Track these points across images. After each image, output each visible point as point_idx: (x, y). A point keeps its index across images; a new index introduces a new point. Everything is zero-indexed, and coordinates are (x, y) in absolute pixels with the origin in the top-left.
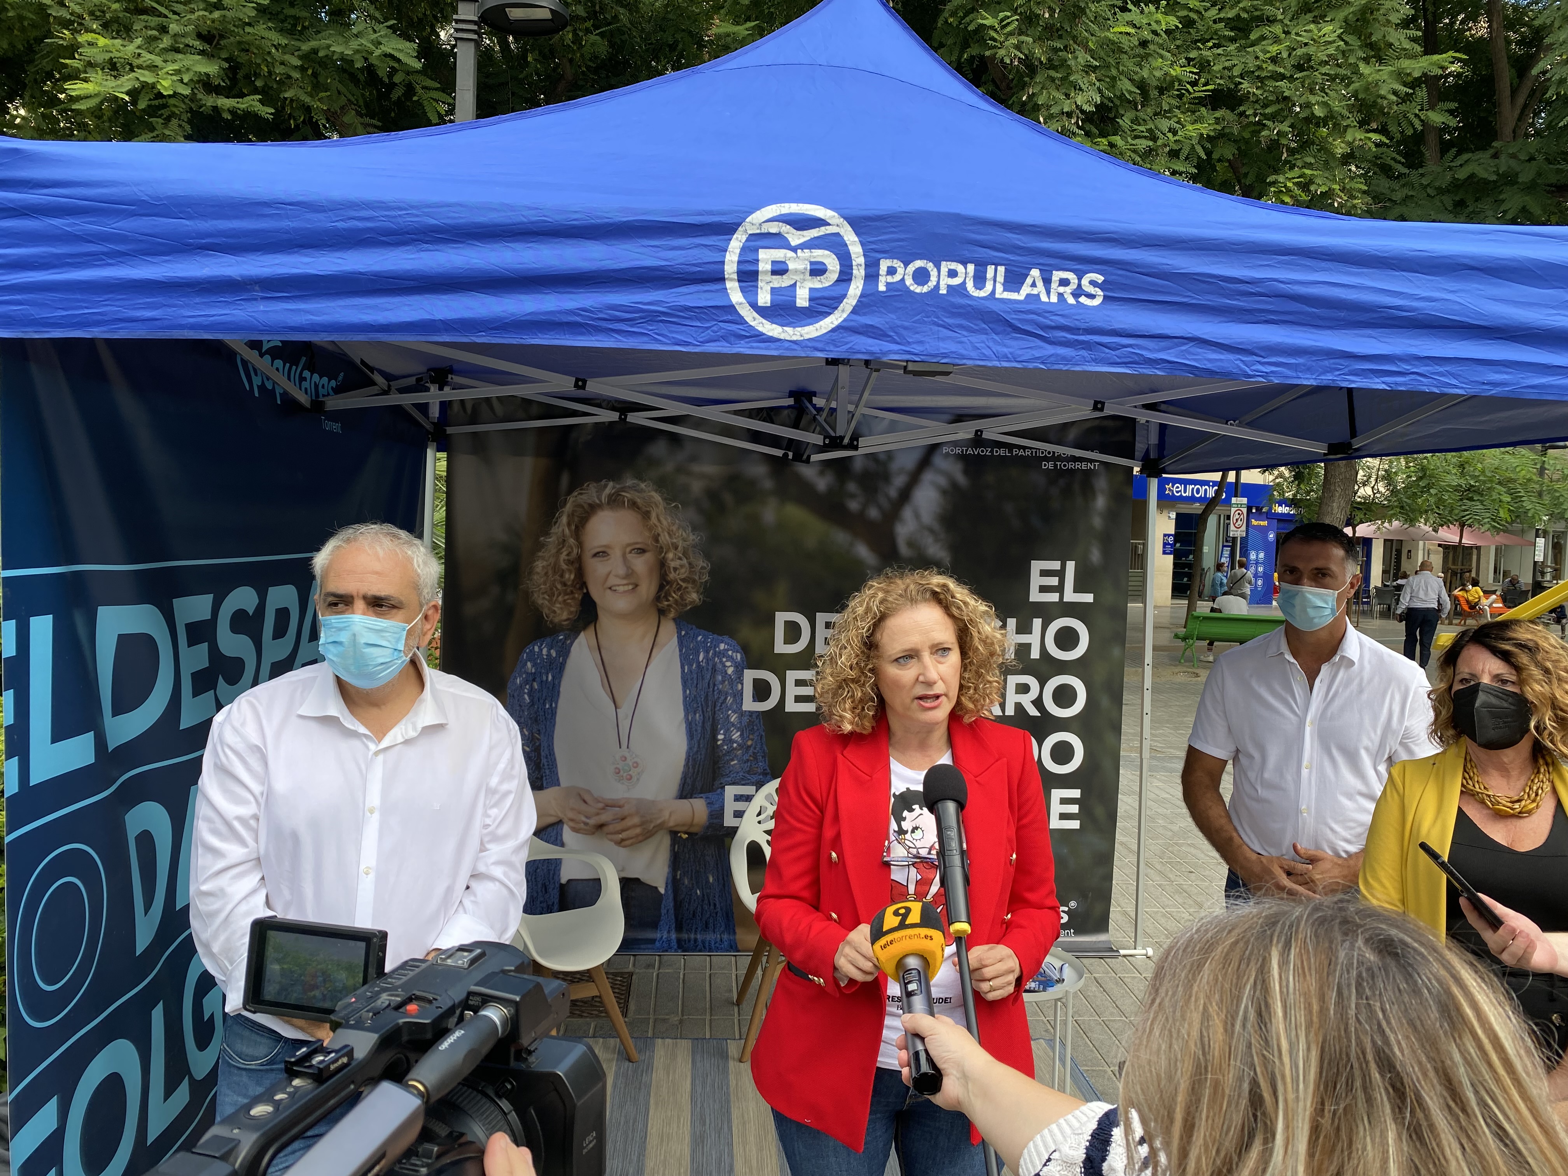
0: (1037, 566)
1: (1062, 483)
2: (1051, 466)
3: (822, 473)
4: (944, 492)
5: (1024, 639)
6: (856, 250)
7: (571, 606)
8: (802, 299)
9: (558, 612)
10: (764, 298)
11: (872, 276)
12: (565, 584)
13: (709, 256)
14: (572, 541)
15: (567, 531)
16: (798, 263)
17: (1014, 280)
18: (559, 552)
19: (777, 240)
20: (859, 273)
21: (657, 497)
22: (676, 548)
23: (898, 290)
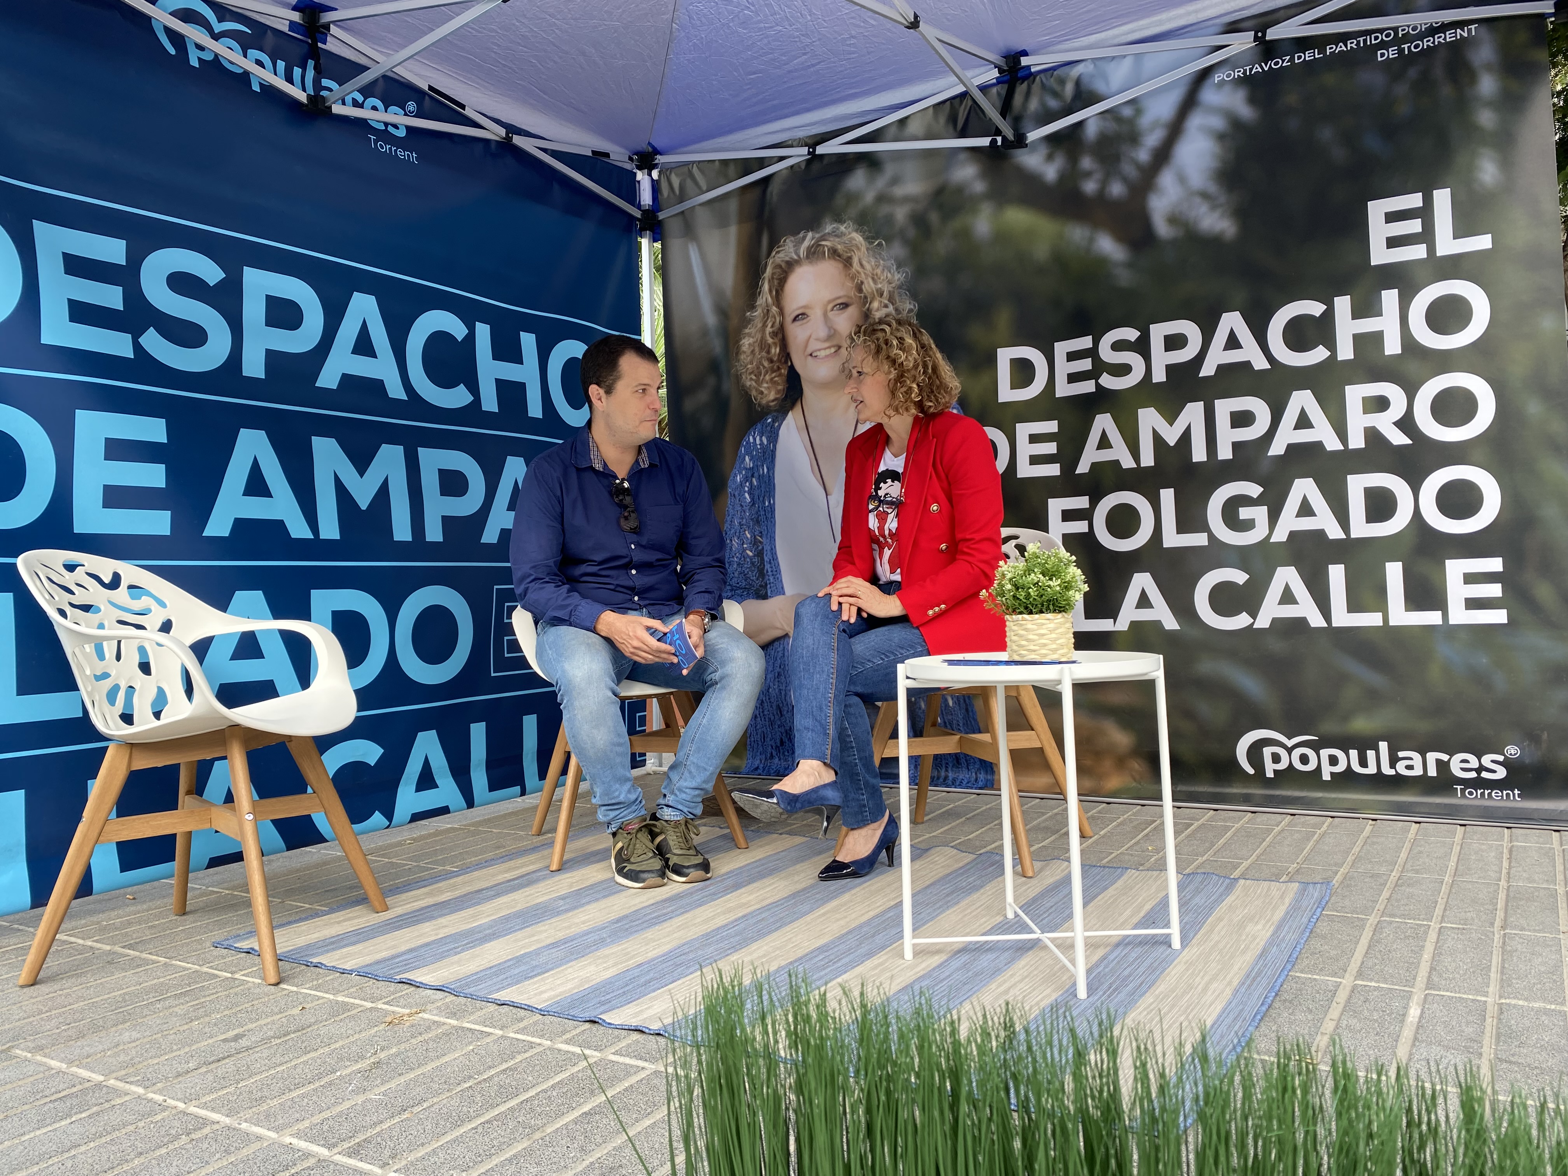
0: (1377, 209)
1: (1413, 73)
2: (1392, 53)
3: (1050, 158)
4: (1221, 137)
5: (1367, 325)
7: (778, 384)
9: (766, 392)
12: (771, 361)
14: (774, 309)
15: (770, 299)
18: (764, 325)
21: (858, 238)
22: (881, 295)
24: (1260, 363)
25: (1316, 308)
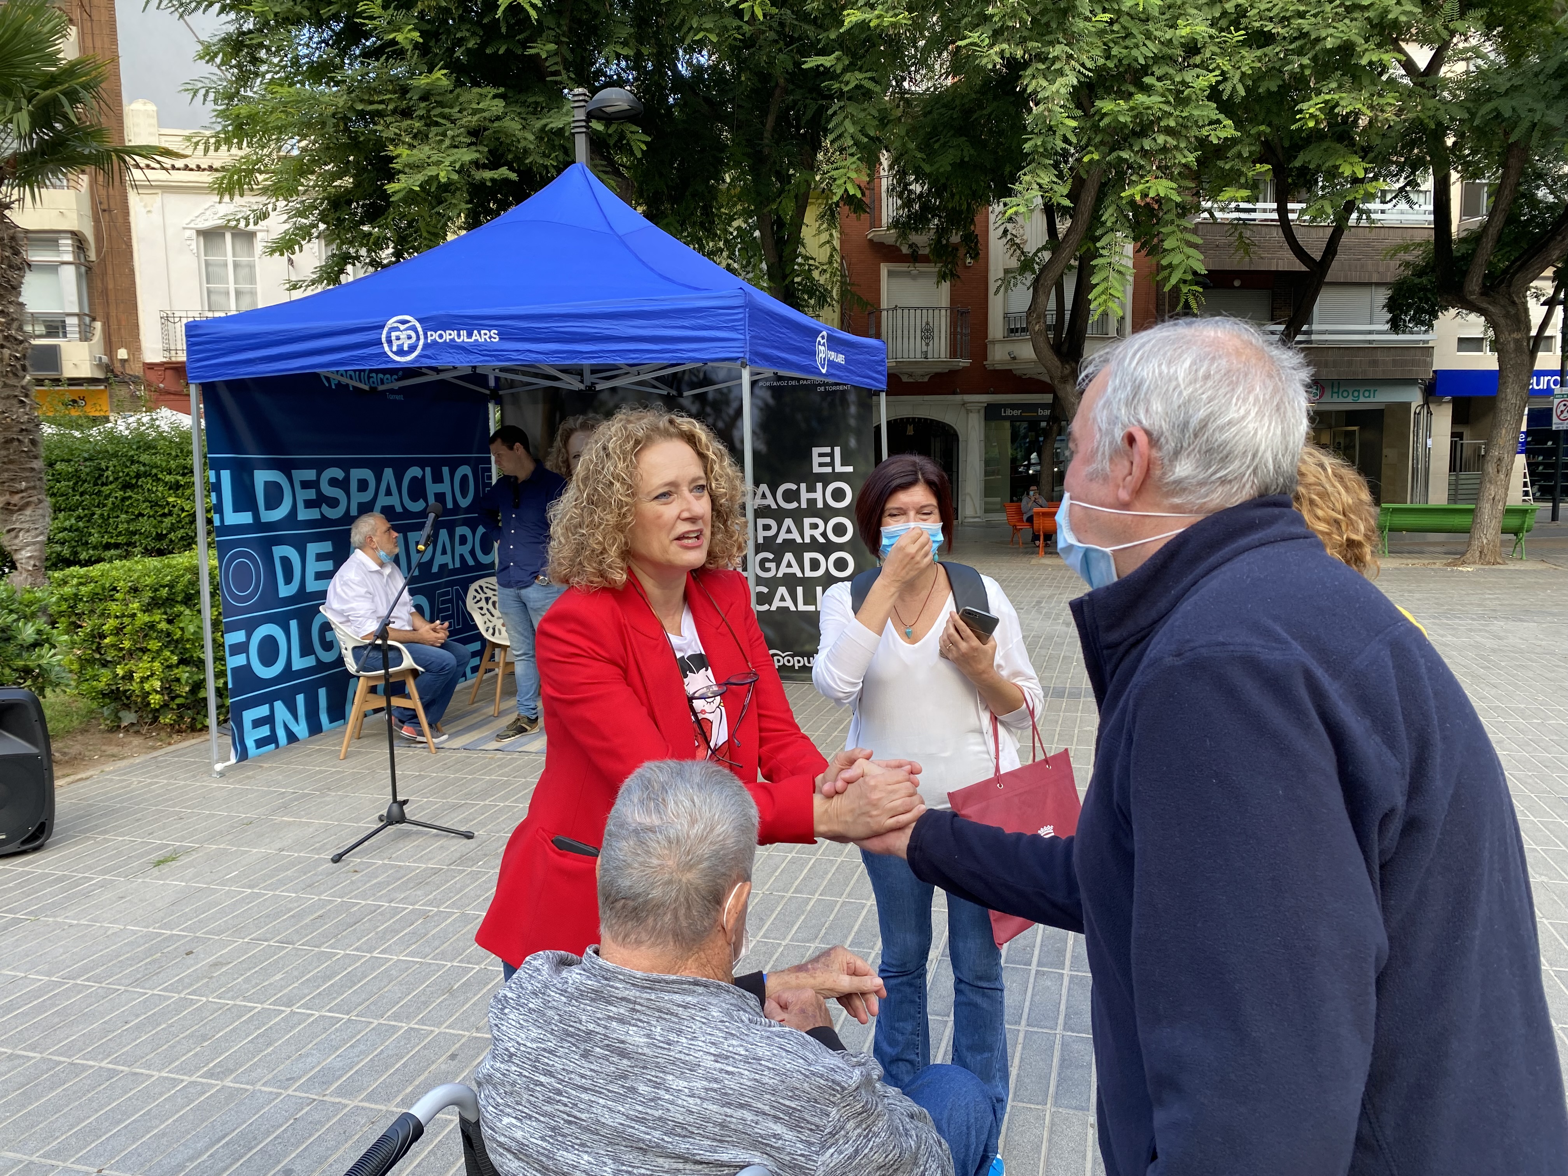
0: (816, 451)
1: (829, 399)
2: (822, 389)
3: (693, 403)
4: (761, 409)
5: (812, 495)
6: (420, 329)
8: (406, 348)
10: (395, 349)
11: (426, 337)
13: (377, 336)
14: (563, 450)
15: (561, 444)
16: (403, 336)
17: (470, 335)
18: (558, 455)
19: (396, 329)
20: (422, 337)
23: (435, 342)
24: (774, 506)
25: (794, 487)
